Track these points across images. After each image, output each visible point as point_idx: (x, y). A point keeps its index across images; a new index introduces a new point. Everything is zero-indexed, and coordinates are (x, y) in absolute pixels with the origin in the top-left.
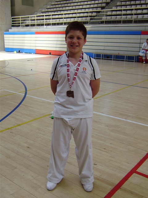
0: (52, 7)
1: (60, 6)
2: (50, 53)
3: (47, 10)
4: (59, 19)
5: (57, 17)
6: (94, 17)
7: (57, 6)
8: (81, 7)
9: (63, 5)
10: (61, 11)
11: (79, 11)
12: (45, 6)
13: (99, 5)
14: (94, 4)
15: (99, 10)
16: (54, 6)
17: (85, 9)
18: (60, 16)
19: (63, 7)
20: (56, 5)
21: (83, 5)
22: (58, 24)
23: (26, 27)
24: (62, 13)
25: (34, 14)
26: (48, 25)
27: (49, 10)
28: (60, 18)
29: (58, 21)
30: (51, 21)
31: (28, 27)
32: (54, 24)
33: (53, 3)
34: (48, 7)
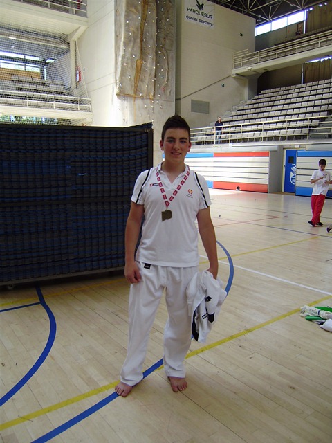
0: (239, 113)
1: (253, 111)
2: (238, 188)
3: (230, 119)
4: (253, 133)
5: (249, 128)
6: (315, 127)
7: (248, 111)
8: (290, 112)
9: (258, 110)
10: (255, 119)
11: (288, 118)
12: (227, 113)
13: (323, 108)
14: (314, 106)
15: (323, 115)
16: (243, 112)
17: (285, 115)
18: (254, 128)
19: (258, 113)
20: (246, 110)
21: (294, 109)
22: (251, 140)
23: (198, 146)
24: (258, 121)
25: (209, 126)
26: (234, 141)
27: (235, 118)
28: (254, 131)
29: (251, 135)
30: (240, 136)
31: (201, 146)
32: (245, 141)
33: (241, 108)
34: (233, 113)
